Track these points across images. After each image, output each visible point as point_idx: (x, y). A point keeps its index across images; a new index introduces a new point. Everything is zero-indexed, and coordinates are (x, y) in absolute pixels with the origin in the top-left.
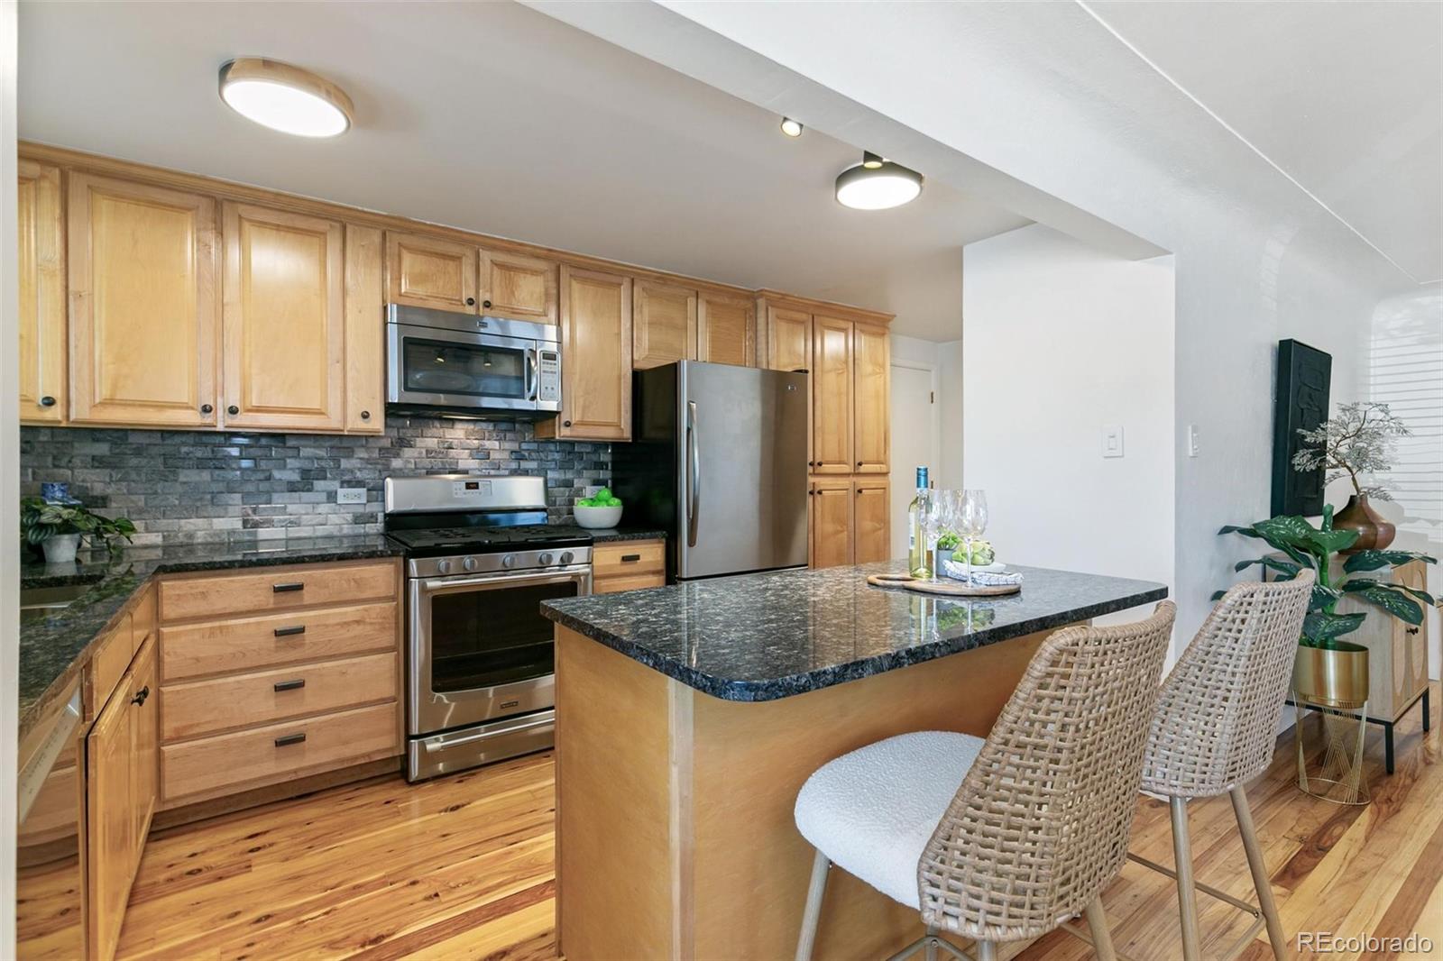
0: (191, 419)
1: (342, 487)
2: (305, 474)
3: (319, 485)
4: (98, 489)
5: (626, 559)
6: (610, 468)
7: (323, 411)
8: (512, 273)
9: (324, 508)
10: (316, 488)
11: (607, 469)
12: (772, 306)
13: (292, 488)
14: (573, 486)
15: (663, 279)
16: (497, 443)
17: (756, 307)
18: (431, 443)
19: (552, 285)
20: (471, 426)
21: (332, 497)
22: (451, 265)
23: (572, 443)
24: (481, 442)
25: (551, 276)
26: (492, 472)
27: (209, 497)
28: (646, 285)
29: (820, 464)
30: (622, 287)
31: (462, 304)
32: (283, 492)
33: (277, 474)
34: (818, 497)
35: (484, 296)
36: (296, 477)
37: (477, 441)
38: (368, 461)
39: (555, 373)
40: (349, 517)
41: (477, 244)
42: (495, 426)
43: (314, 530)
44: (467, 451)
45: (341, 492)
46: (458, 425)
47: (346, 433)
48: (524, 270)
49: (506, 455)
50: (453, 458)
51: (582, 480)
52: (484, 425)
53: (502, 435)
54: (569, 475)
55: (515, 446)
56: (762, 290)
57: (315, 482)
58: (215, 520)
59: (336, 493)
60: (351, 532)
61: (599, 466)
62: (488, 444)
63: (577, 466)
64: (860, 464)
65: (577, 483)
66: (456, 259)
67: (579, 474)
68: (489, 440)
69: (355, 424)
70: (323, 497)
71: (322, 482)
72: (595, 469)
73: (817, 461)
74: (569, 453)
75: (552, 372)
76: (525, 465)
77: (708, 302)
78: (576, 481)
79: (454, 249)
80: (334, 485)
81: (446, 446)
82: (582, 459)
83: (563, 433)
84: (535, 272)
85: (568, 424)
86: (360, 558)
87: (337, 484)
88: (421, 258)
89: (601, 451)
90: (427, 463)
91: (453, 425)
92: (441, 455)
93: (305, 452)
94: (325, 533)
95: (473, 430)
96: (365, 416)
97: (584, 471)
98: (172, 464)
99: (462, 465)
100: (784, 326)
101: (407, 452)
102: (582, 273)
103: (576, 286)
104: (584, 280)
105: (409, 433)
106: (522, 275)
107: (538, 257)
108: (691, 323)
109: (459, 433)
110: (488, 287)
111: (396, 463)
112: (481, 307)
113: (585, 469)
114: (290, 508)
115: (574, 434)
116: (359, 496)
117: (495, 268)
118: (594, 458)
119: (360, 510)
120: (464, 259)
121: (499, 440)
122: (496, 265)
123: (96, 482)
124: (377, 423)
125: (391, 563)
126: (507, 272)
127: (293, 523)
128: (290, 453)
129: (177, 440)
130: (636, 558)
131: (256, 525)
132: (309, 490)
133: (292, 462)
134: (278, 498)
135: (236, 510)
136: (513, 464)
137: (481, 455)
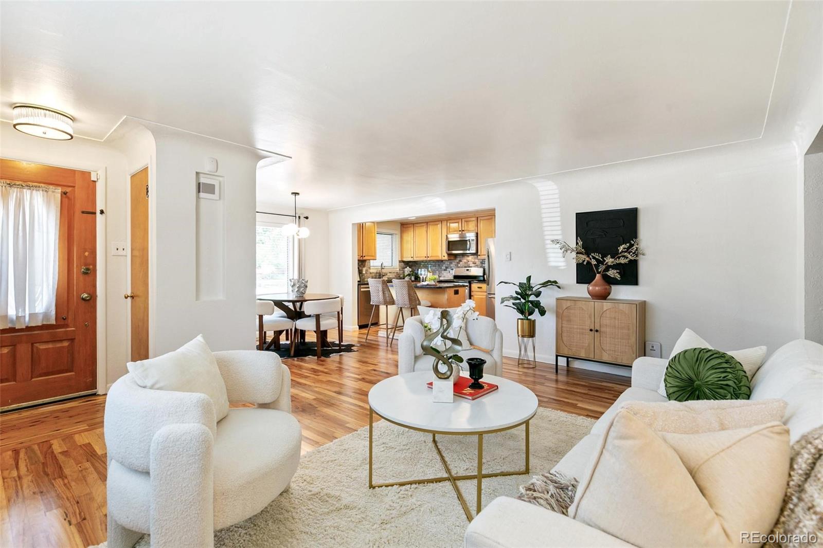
0: (424, 259)
2: (446, 267)
3: (448, 269)
5: (478, 288)
7: (440, 256)
8: (468, 222)
9: (449, 274)
13: (445, 270)
18: (465, 261)
20: (472, 256)
24: (474, 260)
25: (476, 222)
30: (493, 218)
31: (459, 232)
35: (463, 229)
36: (445, 268)
38: (455, 264)
39: (474, 244)
41: (462, 218)
43: (447, 278)
44: (472, 262)
48: (470, 221)
49: (480, 263)
55: (481, 261)
59: (450, 271)
62: (476, 260)
66: (458, 222)
69: (444, 258)
70: (448, 271)
79: (458, 220)
81: (468, 261)
84: (473, 221)
85: (479, 255)
87: (450, 269)
90: (464, 265)
92: (467, 263)
94: (449, 279)
96: (444, 256)
99: (471, 266)
101: (461, 263)
102: (483, 218)
103: (482, 221)
105: (461, 259)
107: (473, 217)
109: (470, 258)
110: (464, 227)
111: (459, 265)
112: (463, 231)
114: (444, 274)
116: (453, 272)
117: (465, 222)
121: (478, 259)
124: (446, 258)
130: (481, 288)
133: (444, 265)
134: (443, 272)
135: (437, 274)
136: (481, 265)
137: (474, 263)
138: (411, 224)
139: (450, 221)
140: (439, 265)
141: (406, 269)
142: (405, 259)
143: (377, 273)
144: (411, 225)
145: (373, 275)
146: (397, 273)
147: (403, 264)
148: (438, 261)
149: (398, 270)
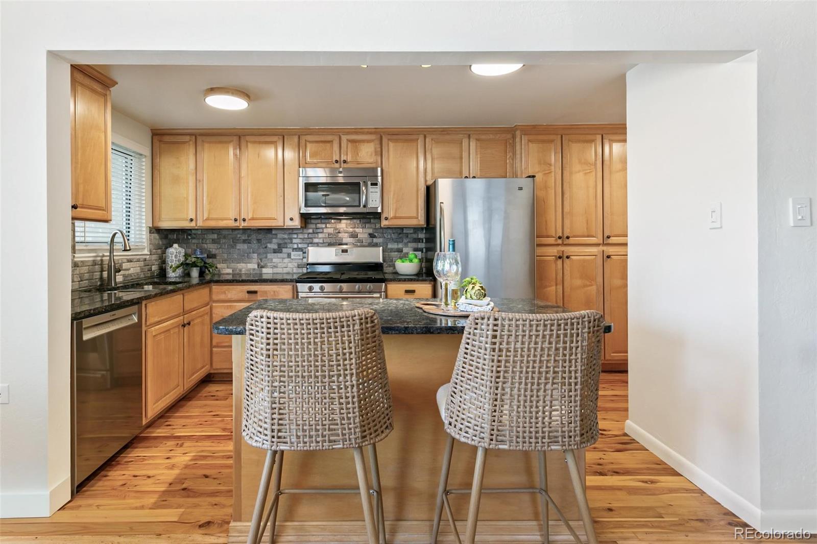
0: (232, 224)
1: (293, 251)
2: (279, 245)
3: (284, 250)
4: (214, 251)
5: (407, 292)
6: (424, 241)
7: (276, 218)
8: (357, 144)
9: (286, 260)
10: (283, 252)
11: (423, 242)
12: (524, 135)
13: (275, 251)
14: (402, 251)
15: (445, 131)
16: (361, 229)
17: (514, 137)
18: (331, 231)
19: (378, 146)
20: (349, 221)
21: (289, 256)
22: (328, 145)
23: (402, 229)
24: (354, 229)
25: (378, 142)
26: (359, 244)
27: (246, 255)
28: (434, 137)
29: (568, 238)
30: (419, 141)
31: (334, 164)
32: (271, 253)
33: (269, 245)
34: (567, 261)
35: (343, 158)
36: (276, 247)
37: (351, 229)
38: (303, 239)
39: (377, 192)
40: (296, 264)
41: (338, 133)
42: (360, 221)
43: (283, 270)
44: (347, 234)
45: (293, 253)
46: (343, 221)
47: (285, 227)
48: (363, 141)
49: (366, 236)
50: (340, 238)
51: (407, 248)
52: (355, 221)
53: (364, 225)
54: (400, 246)
55: (371, 231)
56: (516, 126)
57: (283, 249)
58: (248, 264)
59: (291, 254)
60: (297, 272)
61: (418, 240)
62: (357, 230)
63: (405, 241)
64: (608, 237)
65: (405, 250)
66: (331, 142)
67: (406, 245)
68: (357, 228)
69: (289, 224)
70: (286, 256)
71: (285, 249)
72: (415, 242)
73: (565, 236)
74: (400, 234)
75: (375, 192)
76: (375, 240)
77: (477, 140)
78: (404, 249)
79: (329, 138)
80: (290, 250)
81: (337, 232)
82: (407, 237)
83: (384, 223)
84: (369, 141)
85: (386, 219)
86: (278, 282)
87: (291, 250)
88: (314, 145)
89: (419, 232)
90: (328, 240)
91: (340, 221)
92: (335, 237)
93: (280, 236)
94: (287, 272)
95: (350, 223)
96: (291, 219)
97: (409, 244)
98: (235, 241)
99: (344, 241)
100: (533, 147)
101: (320, 235)
102: (395, 137)
103: (391, 144)
104: (396, 141)
105: (320, 227)
106: (362, 144)
107: (371, 133)
108: (465, 155)
109: (344, 225)
110: (345, 153)
111: (315, 240)
112: (342, 163)
113: (410, 242)
114: (274, 260)
115: (391, 223)
116: (299, 255)
117: (349, 142)
118: (415, 236)
119: (300, 261)
120: (334, 142)
121: (363, 228)
122: (350, 141)
123: (213, 248)
124: (297, 222)
125: (291, 285)
126: (355, 144)
127: (275, 267)
128: (274, 236)
129: (236, 232)
130: (414, 291)
131: (262, 267)
132: (281, 253)
133: (274, 241)
134: (269, 256)
135: (255, 261)
136: (370, 240)
137: (354, 235)
138: (190, 135)
139: (309, 138)
140: (259, 241)
141: (171, 250)
142: (165, 224)
143: (94, 263)
144: (187, 138)
145: (85, 269)
146: (145, 260)
147: (156, 236)
148: (260, 230)
149: (146, 252)
